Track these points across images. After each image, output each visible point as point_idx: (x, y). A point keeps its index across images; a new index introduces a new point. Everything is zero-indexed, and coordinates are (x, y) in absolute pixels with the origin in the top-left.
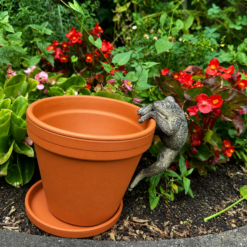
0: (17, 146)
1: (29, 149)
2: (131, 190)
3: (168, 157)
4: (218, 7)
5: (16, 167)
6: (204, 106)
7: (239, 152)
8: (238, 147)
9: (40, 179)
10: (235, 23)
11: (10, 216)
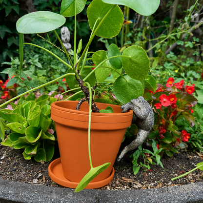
0: (44, 133)
1: (52, 136)
2: (119, 160)
3: (142, 135)
4: (173, 53)
5: (43, 150)
6: (165, 102)
7: (195, 143)
8: (194, 139)
9: (59, 157)
10: (185, 63)
11: (38, 179)
